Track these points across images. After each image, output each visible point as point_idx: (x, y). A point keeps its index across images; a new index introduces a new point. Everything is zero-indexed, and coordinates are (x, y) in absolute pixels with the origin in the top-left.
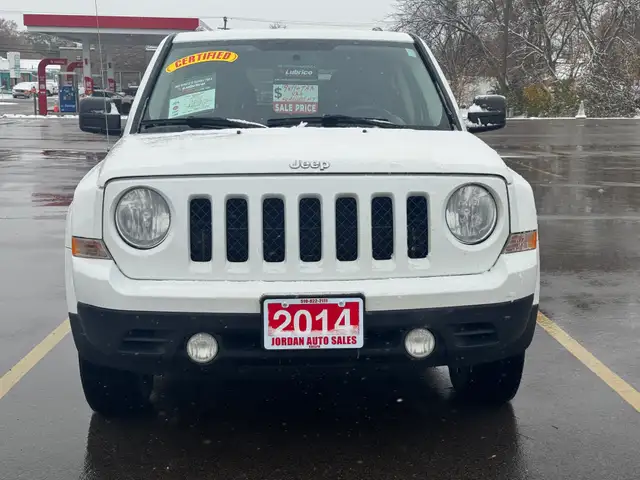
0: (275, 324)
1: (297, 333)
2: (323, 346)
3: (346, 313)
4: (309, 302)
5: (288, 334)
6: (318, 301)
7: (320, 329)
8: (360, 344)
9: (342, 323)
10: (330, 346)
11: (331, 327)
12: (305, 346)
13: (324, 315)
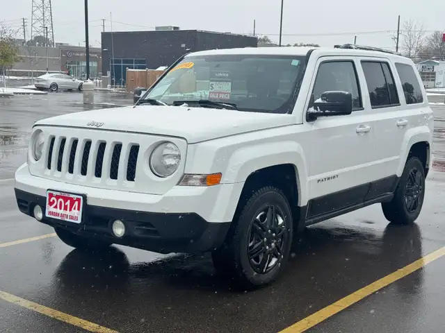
0: (51, 204)
1: (58, 211)
2: (66, 219)
3: (76, 203)
4: (63, 195)
5: (54, 210)
6: (66, 195)
7: (66, 210)
8: (79, 221)
9: (75, 209)
10: (68, 220)
11: (70, 210)
12: (60, 218)
13: (68, 203)
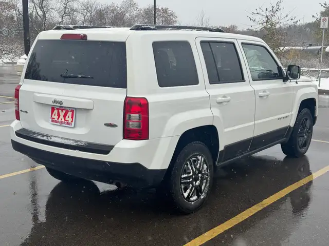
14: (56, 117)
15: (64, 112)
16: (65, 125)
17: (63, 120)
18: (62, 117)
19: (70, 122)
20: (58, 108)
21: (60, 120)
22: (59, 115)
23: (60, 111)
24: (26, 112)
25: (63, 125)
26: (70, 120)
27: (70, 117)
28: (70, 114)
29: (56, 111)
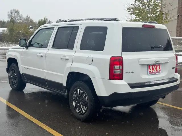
14: (152, 70)
15: (155, 66)
16: (157, 73)
17: (156, 71)
18: (155, 69)
19: (159, 71)
20: (152, 65)
21: (154, 71)
22: (153, 69)
23: (153, 67)
24: (133, 72)
25: (156, 73)
26: (159, 70)
27: (159, 68)
28: (158, 67)
29: (151, 67)
